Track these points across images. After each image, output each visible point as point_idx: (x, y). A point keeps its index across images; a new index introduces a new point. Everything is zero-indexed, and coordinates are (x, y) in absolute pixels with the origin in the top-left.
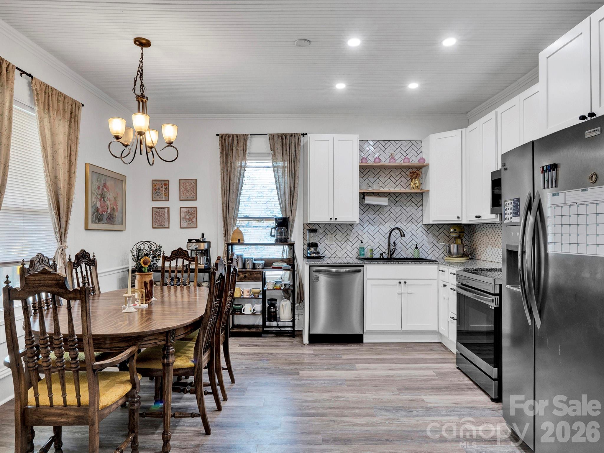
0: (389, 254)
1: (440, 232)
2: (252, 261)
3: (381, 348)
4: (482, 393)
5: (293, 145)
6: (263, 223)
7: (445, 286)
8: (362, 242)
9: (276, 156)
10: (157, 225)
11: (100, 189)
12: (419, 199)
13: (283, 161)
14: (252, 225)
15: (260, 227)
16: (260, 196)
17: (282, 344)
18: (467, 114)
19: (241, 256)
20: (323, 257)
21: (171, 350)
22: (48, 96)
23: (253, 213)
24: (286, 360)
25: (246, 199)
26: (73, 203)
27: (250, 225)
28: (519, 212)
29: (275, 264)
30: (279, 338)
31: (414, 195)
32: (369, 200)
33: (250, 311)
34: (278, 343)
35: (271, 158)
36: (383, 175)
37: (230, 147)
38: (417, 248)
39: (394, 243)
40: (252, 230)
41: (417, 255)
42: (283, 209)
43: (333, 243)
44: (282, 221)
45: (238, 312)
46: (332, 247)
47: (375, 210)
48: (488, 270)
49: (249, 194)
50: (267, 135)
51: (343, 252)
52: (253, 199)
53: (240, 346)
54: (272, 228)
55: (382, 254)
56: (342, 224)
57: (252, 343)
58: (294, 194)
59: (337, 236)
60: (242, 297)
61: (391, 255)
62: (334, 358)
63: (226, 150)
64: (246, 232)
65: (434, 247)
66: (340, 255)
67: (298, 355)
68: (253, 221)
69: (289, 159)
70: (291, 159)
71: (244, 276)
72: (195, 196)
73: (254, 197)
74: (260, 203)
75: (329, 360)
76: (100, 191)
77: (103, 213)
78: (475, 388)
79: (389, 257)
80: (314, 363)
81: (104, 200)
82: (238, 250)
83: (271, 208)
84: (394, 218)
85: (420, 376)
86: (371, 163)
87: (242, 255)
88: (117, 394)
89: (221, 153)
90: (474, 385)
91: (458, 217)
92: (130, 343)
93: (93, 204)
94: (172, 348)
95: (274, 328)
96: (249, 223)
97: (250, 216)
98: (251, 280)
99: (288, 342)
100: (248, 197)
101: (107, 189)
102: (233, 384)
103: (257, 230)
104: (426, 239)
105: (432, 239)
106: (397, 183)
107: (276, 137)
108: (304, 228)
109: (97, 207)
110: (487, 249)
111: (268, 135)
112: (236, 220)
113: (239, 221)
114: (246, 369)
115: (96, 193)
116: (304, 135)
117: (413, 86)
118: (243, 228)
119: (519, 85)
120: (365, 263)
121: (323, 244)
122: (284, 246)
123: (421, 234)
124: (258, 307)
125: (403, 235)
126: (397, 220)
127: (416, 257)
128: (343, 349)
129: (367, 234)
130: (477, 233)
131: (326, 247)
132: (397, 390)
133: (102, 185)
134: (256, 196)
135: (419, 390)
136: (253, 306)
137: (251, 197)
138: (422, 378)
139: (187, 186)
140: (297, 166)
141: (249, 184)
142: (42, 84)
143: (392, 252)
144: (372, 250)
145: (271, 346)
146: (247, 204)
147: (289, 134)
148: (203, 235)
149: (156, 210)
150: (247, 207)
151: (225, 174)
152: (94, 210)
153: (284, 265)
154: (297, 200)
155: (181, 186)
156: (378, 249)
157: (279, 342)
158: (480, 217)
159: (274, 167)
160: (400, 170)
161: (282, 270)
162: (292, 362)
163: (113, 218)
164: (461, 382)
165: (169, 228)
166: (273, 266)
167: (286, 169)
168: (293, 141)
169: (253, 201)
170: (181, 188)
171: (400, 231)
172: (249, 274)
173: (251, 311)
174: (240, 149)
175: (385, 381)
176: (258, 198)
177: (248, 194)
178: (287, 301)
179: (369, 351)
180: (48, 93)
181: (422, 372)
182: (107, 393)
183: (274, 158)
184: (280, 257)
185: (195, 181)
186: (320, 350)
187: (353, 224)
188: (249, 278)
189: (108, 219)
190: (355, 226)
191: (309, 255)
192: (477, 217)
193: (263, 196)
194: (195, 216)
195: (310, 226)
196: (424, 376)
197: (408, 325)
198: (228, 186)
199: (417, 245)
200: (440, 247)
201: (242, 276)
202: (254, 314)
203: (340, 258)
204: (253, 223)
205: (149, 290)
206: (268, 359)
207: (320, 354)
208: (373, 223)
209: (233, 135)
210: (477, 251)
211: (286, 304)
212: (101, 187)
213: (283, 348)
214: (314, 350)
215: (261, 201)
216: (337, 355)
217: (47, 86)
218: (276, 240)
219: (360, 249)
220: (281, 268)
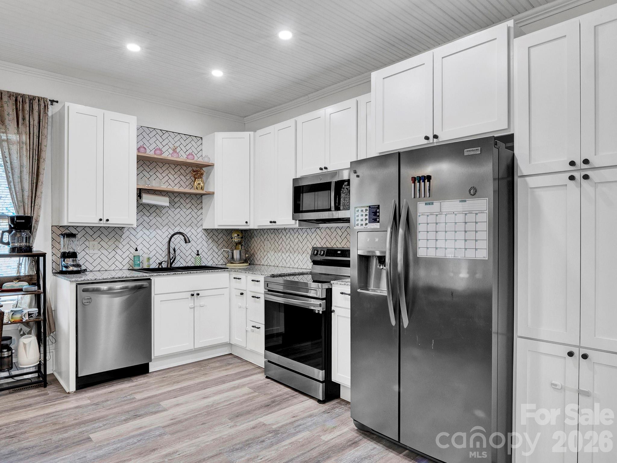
0: (169, 262)
1: (219, 237)
3: (174, 374)
4: (305, 398)
7: (242, 294)
8: (136, 250)
12: (198, 202)
18: (245, 118)
20: (85, 270)
28: (379, 218)
31: (193, 196)
32: (147, 199)
36: (161, 171)
38: (198, 255)
39: (174, 250)
41: (198, 263)
43: (96, 251)
46: (95, 257)
47: (151, 211)
48: (289, 275)
51: (110, 263)
55: (160, 264)
56: (109, 227)
59: (102, 243)
61: (171, 264)
62: (126, 402)
65: (214, 254)
66: (107, 267)
75: (121, 406)
78: (297, 395)
79: (169, 266)
80: (103, 417)
84: (173, 221)
85: (240, 397)
86: (150, 153)
90: (293, 391)
91: (247, 222)
104: (206, 245)
105: (211, 245)
106: (176, 182)
108: (53, 232)
110: (269, 254)
116: (52, 102)
117: (217, 73)
119: (308, 100)
120: (152, 275)
121: (83, 253)
123: (201, 239)
125: (187, 241)
126: (176, 224)
127: (198, 265)
128: (129, 387)
129: (141, 239)
130: (256, 238)
131: (87, 257)
132: (230, 421)
135: (252, 414)
138: (243, 398)
140: (43, 145)
143: (171, 260)
144: (149, 259)
156: (155, 258)
158: (275, 222)
160: (179, 167)
164: (281, 392)
171: (183, 236)
175: (208, 413)
179: (163, 381)
181: (238, 392)
186: (98, 396)
187: (123, 227)
190: (126, 229)
192: (271, 222)
195: (62, 229)
196: (244, 395)
197: (200, 341)
199: (198, 251)
200: (219, 253)
203: (106, 270)
207: (103, 402)
208: (148, 227)
210: (256, 256)
214: (89, 398)
216: (126, 397)
219: (134, 258)
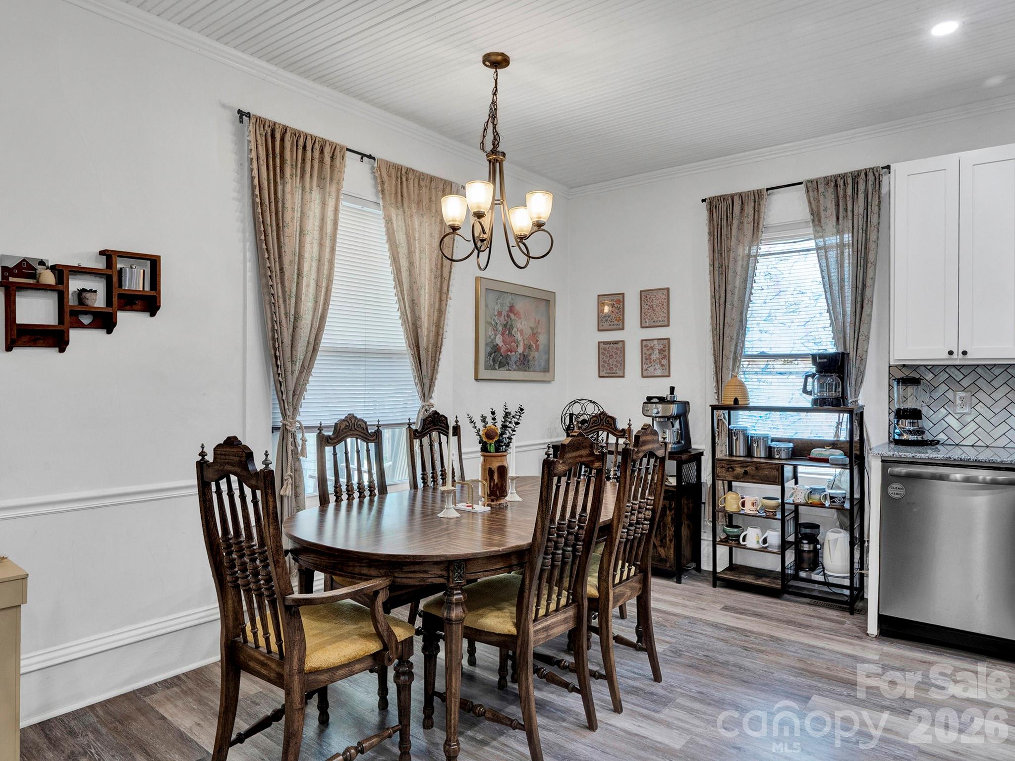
2: (765, 442)
5: (861, 196)
6: (797, 366)
9: (822, 224)
10: (605, 372)
11: (502, 317)
13: (840, 232)
14: (775, 370)
15: (791, 373)
16: (791, 310)
17: (815, 622)
19: (743, 430)
21: (455, 597)
22: (401, 183)
23: (777, 346)
24: (800, 660)
25: (764, 318)
26: (444, 340)
27: (769, 370)
29: (816, 452)
30: (817, 608)
33: (756, 543)
34: (809, 619)
35: (810, 230)
37: (727, 220)
40: (774, 380)
42: (839, 334)
44: (826, 360)
45: (732, 540)
49: (769, 308)
50: (801, 183)
52: (778, 318)
53: (726, 608)
54: (807, 377)
57: (751, 608)
58: (863, 301)
60: (742, 512)
63: (719, 226)
64: (761, 383)
67: (838, 656)
68: (775, 363)
69: (853, 227)
70: (856, 226)
71: (742, 471)
72: (666, 319)
73: (780, 314)
74: (793, 324)
76: (502, 318)
77: (509, 353)
81: (510, 333)
82: (743, 420)
83: (817, 333)
87: (746, 430)
88: (342, 654)
89: (710, 234)
92: (381, 571)
93: (489, 340)
94: (459, 594)
95: (816, 585)
96: (769, 367)
97: (771, 353)
98: (757, 479)
99: (831, 621)
100: (767, 315)
101: (515, 315)
102: (655, 683)
103: (785, 381)
107: (823, 185)
109: (497, 345)
111: (804, 183)
112: (740, 361)
113: (747, 363)
114: (703, 658)
115: (493, 323)
118: (755, 377)
122: (841, 414)
124: (774, 538)
133: (507, 309)
134: (785, 310)
136: (763, 532)
137: (773, 315)
139: (652, 302)
141: (770, 287)
142: (391, 167)
145: (789, 622)
146: (766, 329)
147: (851, 173)
148: (672, 389)
149: (605, 346)
150: (764, 335)
151: (716, 273)
152: (489, 349)
153: (837, 454)
154: (870, 315)
155: (643, 302)
157: (810, 616)
159: (818, 249)
161: (828, 465)
162: (809, 668)
163: (528, 362)
165: (623, 377)
166: (812, 456)
167: (847, 250)
168: (862, 187)
169: (777, 322)
170: (643, 305)
172: (754, 468)
173: (758, 542)
174: (745, 220)
176: (789, 314)
177: (766, 308)
178: (841, 532)
180: (401, 178)
182: (329, 647)
183: (818, 228)
184: (830, 436)
185: (666, 291)
188: (753, 477)
189: (518, 363)
191: (897, 437)
193: (798, 310)
194: (665, 356)
198: (723, 295)
201: (739, 470)
202: (764, 550)
204: (776, 366)
205: (497, 484)
206: (763, 648)
209: (732, 196)
211: (838, 539)
212: (504, 313)
213: (812, 632)
215: (795, 321)
217: (398, 168)
218: (815, 402)
220: (826, 461)
